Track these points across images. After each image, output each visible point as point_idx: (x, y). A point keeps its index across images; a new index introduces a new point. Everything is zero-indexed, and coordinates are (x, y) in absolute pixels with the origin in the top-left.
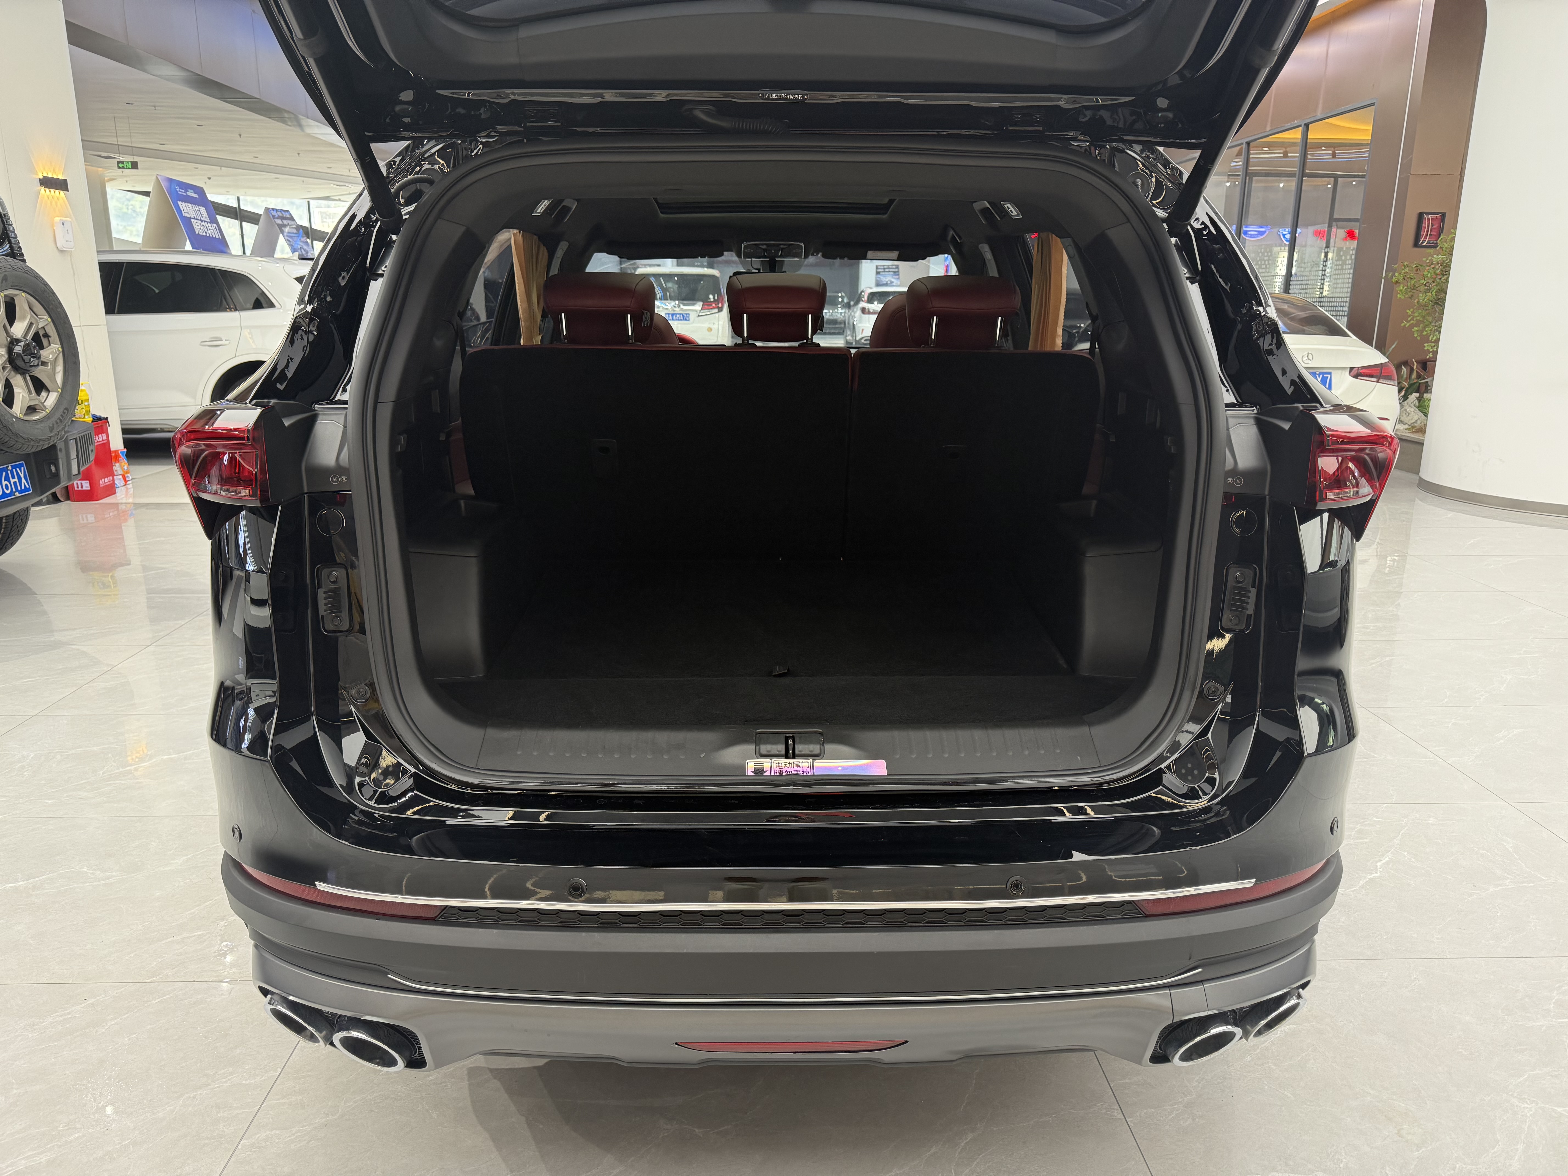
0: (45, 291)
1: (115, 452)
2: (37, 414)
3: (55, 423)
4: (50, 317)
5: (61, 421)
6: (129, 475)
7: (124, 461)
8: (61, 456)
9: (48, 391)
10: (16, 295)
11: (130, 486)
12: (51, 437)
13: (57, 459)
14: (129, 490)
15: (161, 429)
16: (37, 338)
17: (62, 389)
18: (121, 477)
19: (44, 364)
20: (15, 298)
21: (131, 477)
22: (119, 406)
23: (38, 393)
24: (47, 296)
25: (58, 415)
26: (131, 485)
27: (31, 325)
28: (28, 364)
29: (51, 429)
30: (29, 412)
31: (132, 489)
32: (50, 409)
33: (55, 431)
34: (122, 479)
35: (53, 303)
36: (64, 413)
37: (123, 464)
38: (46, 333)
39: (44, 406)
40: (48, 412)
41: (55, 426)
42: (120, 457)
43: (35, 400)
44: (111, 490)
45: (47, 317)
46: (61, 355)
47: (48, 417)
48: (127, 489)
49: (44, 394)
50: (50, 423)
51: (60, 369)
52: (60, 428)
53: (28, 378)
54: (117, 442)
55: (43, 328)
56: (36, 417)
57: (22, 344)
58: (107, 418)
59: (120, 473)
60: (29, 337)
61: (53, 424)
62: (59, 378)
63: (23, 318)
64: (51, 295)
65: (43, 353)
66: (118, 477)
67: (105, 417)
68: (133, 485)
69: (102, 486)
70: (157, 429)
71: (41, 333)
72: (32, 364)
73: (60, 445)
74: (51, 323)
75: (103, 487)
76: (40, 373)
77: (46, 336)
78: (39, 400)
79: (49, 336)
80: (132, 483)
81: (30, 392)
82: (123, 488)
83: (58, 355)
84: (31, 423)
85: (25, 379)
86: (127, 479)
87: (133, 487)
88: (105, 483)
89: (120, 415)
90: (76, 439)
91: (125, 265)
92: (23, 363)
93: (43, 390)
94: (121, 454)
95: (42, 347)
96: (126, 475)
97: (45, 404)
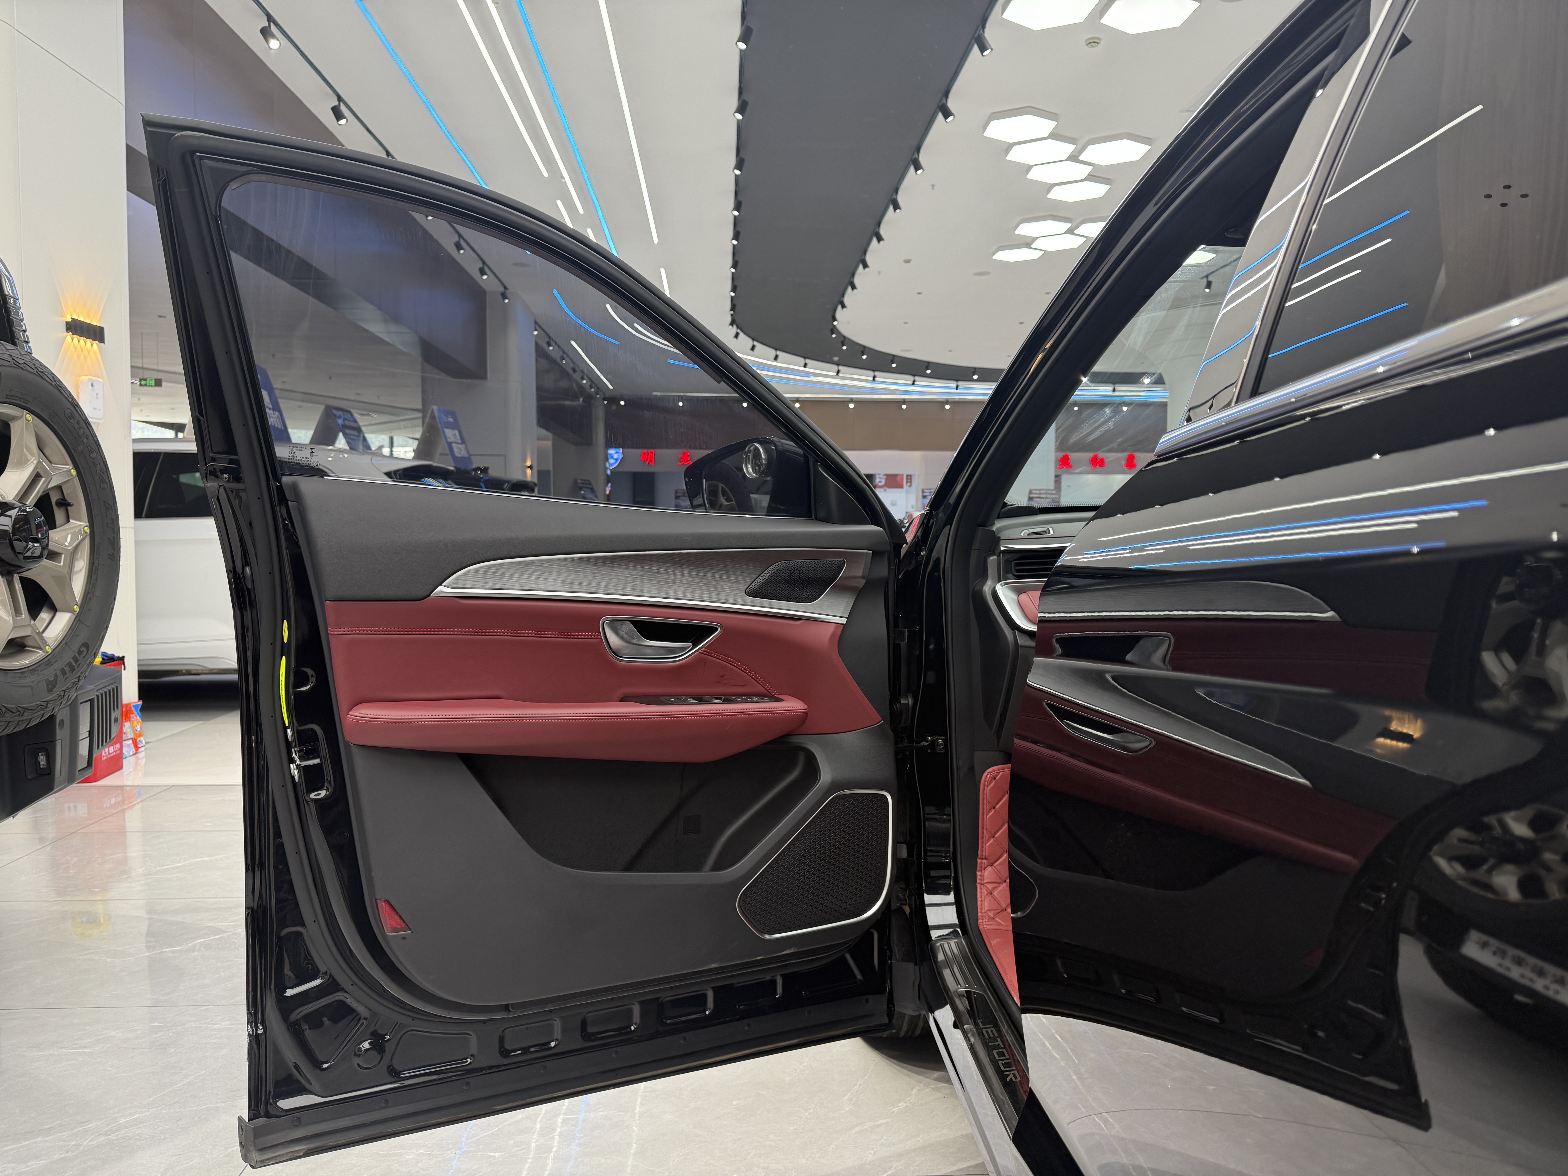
0: (72, 416)
1: (128, 705)
2: (26, 655)
3: (59, 673)
4: (76, 466)
5: (72, 669)
6: (142, 739)
7: (136, 718)
8: (61, 735)
9: (54, 609)
10: (14, 418)
11: (141, 755)
12: (48, 702)
13: (53, 742)
14: (140, 761)
15: (187, 670)
16: (43, 503)
17: (81, 607)
18: (131, 742)
19: (53, 555)
20: (9, 423)
21: (144, 742)
22: (138, 640)
23: (34, 613)
24: (76, 426)
25: (68, 657)
26: (143, 753)
27: (36, 477)
28: (21, 557)
29: (51, 686)
30: (8, 652)
31: (144, 760)
32: (53, 647)
33: (57, 691)
34: (132, 746)
35: (85, 440)
36: (80, 652)
37: (135, 723)
38: (64, 499)
39: (43, 639)
40: (50, 651)
41: (60, 677)
42: (133, 713)
43: (25, 627)
44: (116, 764)
45: (69, 467)
46: (87, 543)
47: (47, 662)
48: (138, 759)
49: (45, 615)
50: (49, 673)
51: (81, 565)
52: (69, 685)
53: (18, 586)
54: (130, 692)
55: (59, 488)
56: (25, 661)
57: (13, 513)
58: (122, 659)
59: (129, 737)
60: (31, 500)
61: (56, 676)
62: (78, 584)
63: (22, 463)
64: (83, 425)
65: (55, 535)
66: (126, 742)
67: (121, 656)
68: (145, 754)
69: (105, 758)
70: (182, 670)
71: (54, 498)
72: (29, 554)
73: (62, 714)
74: (77, 481)
75: (106, 760)
76: (40, 572)
77: (64, 504)
78: (34, 628)
79: (69, 505)
80: (146, 749)
81: (17, 611)
82: (133, 757)
83: (83, 540)
84: (10, 674)
85: (10, 584)
86: (139, 746)
87: (146, 756)
88: (109, 754)
89: (139, 652)
90: (91, 701)
91: (162, 455)
92: (10, 550)
93: (44, 609)
94: (133, 709)
95: (52, 525)
96: (138, 740)
97: (44, 635)
